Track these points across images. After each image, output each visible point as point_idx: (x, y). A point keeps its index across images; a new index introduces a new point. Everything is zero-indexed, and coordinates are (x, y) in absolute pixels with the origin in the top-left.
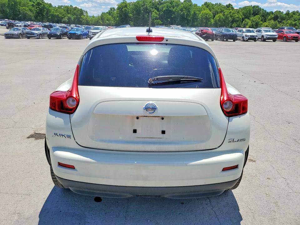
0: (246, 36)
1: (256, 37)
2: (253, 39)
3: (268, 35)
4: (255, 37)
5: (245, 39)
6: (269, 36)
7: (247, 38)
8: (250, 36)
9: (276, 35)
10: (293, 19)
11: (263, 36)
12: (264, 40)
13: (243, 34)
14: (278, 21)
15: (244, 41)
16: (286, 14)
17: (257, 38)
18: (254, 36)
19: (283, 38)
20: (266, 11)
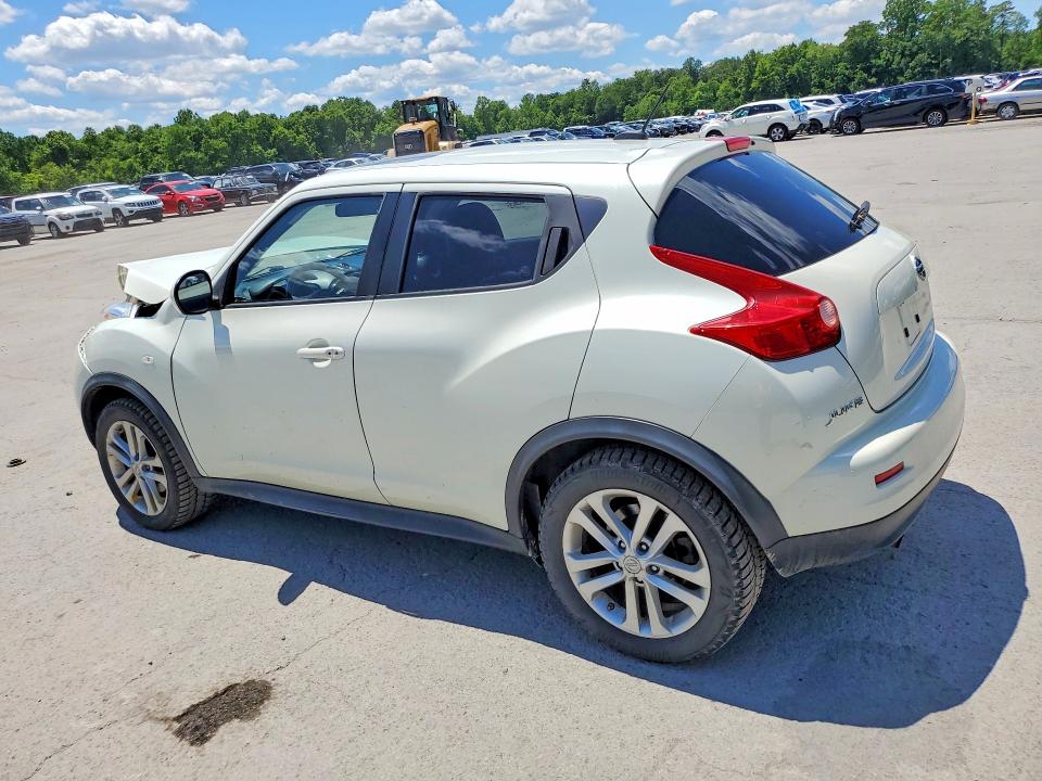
0: (62, 218)
1: (100, 217)
2: (90, 224)
3: (133, 204)
4: (95, 217)
5: (63, 230)
6: (137, 208)
7: (70, 223)
8: (78, 216)
9: (154, 202)
10: (115, 153)
11: (116, 211)
12: (125, 222)
13: (45, 213)
14: (74, 166)
15: (62, 235)
16: (86, 141)
17: (102, 218)
18: (90, 215)
19: (176, 206)
20: (11, 136)
